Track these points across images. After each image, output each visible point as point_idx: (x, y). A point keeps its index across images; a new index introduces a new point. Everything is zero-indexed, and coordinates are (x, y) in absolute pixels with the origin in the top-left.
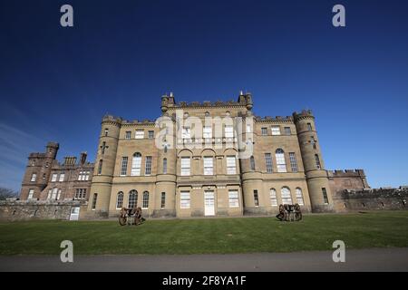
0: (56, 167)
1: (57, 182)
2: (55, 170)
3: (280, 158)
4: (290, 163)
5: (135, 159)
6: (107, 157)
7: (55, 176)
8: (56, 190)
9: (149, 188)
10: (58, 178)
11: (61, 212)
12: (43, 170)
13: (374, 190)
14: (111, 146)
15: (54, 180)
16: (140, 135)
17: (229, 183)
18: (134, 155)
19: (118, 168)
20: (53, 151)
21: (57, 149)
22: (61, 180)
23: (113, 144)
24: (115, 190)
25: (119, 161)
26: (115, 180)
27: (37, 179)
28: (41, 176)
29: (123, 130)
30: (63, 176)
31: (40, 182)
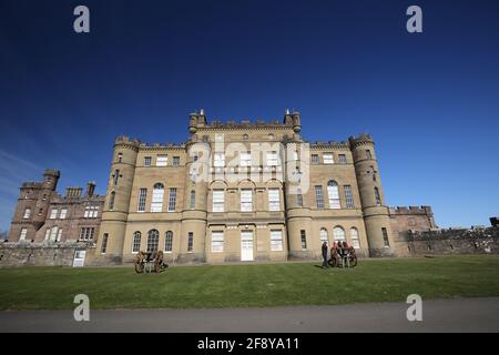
0: (56, 201)
1: (58, 219)
2: (55, 204)
3: (333, 192)
4: (344, 198)
5: (156, 191)
6: (121, 188)
7: (55, 211)
8: (55, 229)
9: (173, 227)
10: (59, 214)
11: (61, 256)
12: (39, 204)
13: (443, 231)
14: (127, 175)
15: (53, 216)
16: (162, 162)
17: (272, 221)
18: (155, 187)
19: (135, 202)
20: (52, 180)
21: (58, 177)
22: (63, 217)
23: (128, 172)
24: (131, 229)
25: (136, 194)
26: (130, 217)
27: (31, 215)
28: (37, 211)
29: (141, 156)
30: (64, 211)
31: (35, 219)
